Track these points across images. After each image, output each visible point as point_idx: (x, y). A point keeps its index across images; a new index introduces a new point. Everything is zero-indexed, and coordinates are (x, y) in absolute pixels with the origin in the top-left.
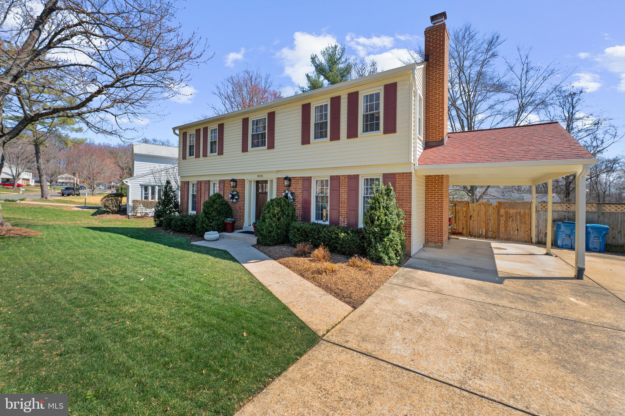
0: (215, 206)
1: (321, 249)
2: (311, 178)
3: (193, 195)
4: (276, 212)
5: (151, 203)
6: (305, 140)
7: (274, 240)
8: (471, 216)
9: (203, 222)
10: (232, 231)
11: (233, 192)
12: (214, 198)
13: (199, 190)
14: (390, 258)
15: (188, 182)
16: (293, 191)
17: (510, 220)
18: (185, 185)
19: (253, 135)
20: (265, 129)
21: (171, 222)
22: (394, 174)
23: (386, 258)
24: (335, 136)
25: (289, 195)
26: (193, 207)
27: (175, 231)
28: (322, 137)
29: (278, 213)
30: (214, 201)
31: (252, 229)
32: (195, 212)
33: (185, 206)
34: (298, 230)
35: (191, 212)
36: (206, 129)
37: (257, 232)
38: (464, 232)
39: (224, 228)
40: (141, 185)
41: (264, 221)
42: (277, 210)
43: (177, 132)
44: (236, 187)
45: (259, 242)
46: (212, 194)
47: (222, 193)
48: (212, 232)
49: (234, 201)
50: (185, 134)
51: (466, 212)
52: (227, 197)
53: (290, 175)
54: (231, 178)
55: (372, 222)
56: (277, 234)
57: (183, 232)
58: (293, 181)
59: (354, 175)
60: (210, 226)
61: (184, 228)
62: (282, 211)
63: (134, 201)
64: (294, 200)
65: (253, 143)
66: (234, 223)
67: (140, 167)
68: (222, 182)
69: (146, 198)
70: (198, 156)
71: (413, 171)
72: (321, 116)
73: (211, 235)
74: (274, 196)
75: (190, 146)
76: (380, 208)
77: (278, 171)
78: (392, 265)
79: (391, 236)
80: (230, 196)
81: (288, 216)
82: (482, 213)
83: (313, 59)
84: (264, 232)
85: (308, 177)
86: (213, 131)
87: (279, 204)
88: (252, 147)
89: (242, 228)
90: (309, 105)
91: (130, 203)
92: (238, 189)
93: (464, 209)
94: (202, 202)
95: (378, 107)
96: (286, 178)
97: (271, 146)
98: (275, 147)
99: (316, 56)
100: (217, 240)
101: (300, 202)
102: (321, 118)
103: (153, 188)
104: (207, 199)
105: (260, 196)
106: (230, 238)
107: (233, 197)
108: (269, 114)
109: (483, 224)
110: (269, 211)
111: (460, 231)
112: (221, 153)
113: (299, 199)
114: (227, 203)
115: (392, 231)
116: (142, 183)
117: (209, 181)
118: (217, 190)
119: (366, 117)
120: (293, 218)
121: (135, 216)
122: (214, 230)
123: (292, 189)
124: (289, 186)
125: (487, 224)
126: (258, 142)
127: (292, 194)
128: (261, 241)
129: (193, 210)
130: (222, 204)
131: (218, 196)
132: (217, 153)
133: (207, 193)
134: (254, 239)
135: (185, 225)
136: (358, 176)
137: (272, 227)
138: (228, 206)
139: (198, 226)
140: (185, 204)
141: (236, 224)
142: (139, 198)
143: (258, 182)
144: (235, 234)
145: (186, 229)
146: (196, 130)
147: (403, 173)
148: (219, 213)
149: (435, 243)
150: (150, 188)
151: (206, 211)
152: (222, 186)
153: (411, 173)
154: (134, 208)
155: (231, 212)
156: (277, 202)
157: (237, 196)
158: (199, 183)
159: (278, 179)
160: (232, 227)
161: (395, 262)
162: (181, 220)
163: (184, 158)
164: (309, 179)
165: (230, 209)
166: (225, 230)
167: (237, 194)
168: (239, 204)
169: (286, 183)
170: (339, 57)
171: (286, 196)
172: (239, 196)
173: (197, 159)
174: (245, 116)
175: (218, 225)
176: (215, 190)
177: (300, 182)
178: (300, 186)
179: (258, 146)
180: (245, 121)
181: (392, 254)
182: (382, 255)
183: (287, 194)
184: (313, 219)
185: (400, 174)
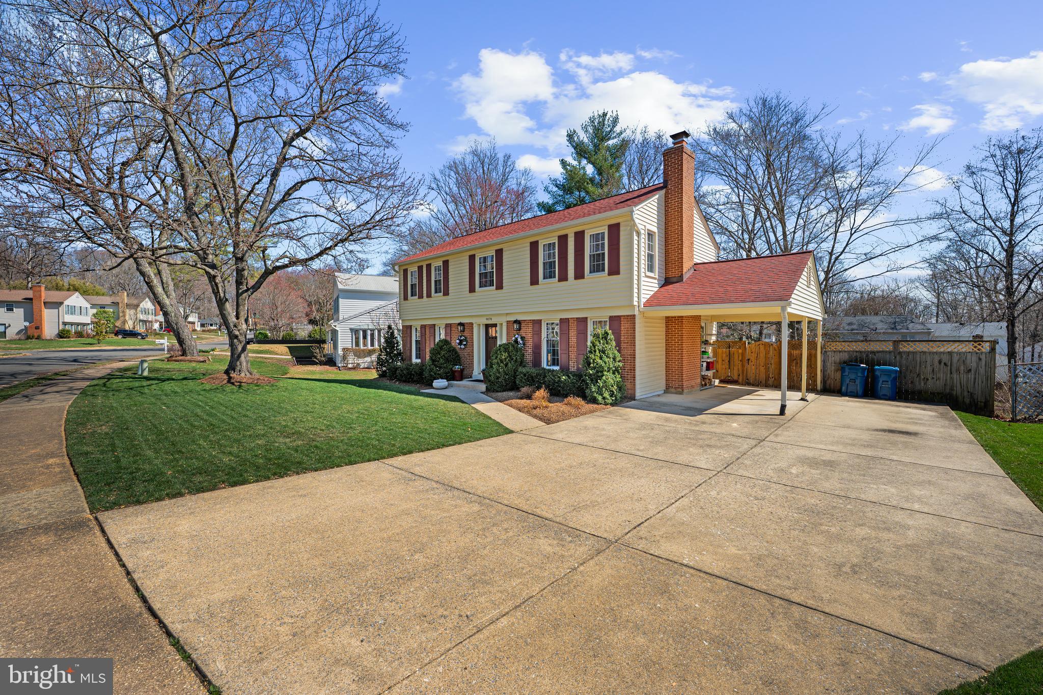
0: (443, 353)
1: (542, 390)
2: (541, 321)
3: (416, 341)
4: (503, 357)
5: (363, 350)
6: (534, 281)
7: (503, 386)
8: (749, 360)
9: (431, 370)
10: (461, 379)
11: (461, 337)
12: (441, 344)
13: (423, 334)
14: (604, 398)
15: (411, 326)
16: (524, 335)
17: (794, 364)
18: (407, 329)
19: (480, 274)
20: (493, 268)
21: (396, 371)
22: (619, 317)
23: (600, 398)
24: (563, 278)
25: (519, 340)
26: (416, 354)
27: (400, 381)
28: (550, 277)
29: (505, 359)
30: (441, 348)
31: (481, 377)
32: (419, 361)
33: (408, 354)
34: (525, 375)
35: (415, 360)
36: (429, 266)
37: (486, 379)
38: (740, 380)
39: (452, 376)
40: (351, 329)
41: (492, 367)
42: (504, 355)
43: (397, 268)
44: (464, 331)
45: (488, 390)
46: (437, 340)
47: (448, 339)
48: (440, 380)
49: (463, 347)
50: (405, 271)
51: (743, 354)
52: (455, 343)
53: (520, 318)
54: (458, 321)
55: (589, 364)
56: (505, 380)
57: (409, 382)
58: (523, 325)
59: (583, 318)
60: (438, 374)
61: (410, 378)
62: (510, 356)
63: (344, 349)
64: (524, 344)
65: (480, 282)
66: (462, 370)
67: (347, 307)
68: (448, 326)
69: (357, 344)
70: (421, 297)
71: (636, 313)
72: (549, 255)
73: (439, 383)
74: (504, 341)
75: (412, 285)
76: (595, 351)
77: (507, 314)
78: (606, 404)
79: (604, 378)
80: (458, 341)
81: (516, 361)
82: (762, 355)
83: (570, 137)
84: (492, 378)
85: (538, 320)
86: (437, 269)
87: (506, 350)
88: (480, 287)
89: (471, 377)
90: (537, 242)
91: (340, 352)
92: (466, 334)
93: (740, 351)
94: (428, 350)
95: (603, 249)
96: (516, 322)
97: (500, 287)
98: (504, 288)
99: (575, 131)
100: (446, 388)
101: (531, 346)
102: (549, 257)
103: (365, 332)
104: (432, 346)
105: (490, 341)
106: (459, 386)
107: (460, 343)
108: (497, 251)
109: (762, 369)
110: (497, 357)
111: (735, 378)
112: (446, 293)
113: (530, 344)
114: (454, 350)
115: (605, 373)
116: (352, 327)
117: (434, 325)
118: (443, 337)
119: (592, 257)
120: (522, 363)
121: (346, 368)
122: (442, 378)
123: (522, 332)
124: (520, 329)
125: (767, 370)
126: (486, 282)
127: (522, 338)
128: (489, 387)
129: (417, 358)
130: (449, 351)
131: (445, 342)
132: (442, 294)
133: (432, 338)
134: (483, 387)
135: (411, 374)
136: (587, 318)
137: (499, 373)
138: (456, 353)
139: (426, 374)
140: (408, 352)
141: (465, 372)
142: (349, 346)
143: (487, 326)
144: (464, 382)
145: (412, 379)
146: (419, 267)
147: (628, 316)
148: (447, 360)
149: (676, 388)
150: (361, 332)
151: (434, 358)
152: (449, 331)
153: (634, 315)
154: (344, 358)
155: (459, 360)
156: (505, 347)
157: (466, 341)
158: (423, 327)
159: (508, 322)
160: (461, 376)
161: (610, 401)
162: (407, 369)
163: (406, 298)
164: (539, 322)
165: (458, 356)
166: (454, 379)
167: (466, 340)
168: (468, 350)
169: (516, 326)
170: (609, 129)
171: (516, 341)
172: (467, 342)
173: (420, 300)
174: (472, 253)
175: (446, 373)
176: (441, 335)
177: (530, 325)
178: (530, 329)
179: (486, 286)
180: (472, 258)
181: (607, 395)
182: (595, 395)
183: (517, 339)
184: (544, 365)
185: (624, 316)
